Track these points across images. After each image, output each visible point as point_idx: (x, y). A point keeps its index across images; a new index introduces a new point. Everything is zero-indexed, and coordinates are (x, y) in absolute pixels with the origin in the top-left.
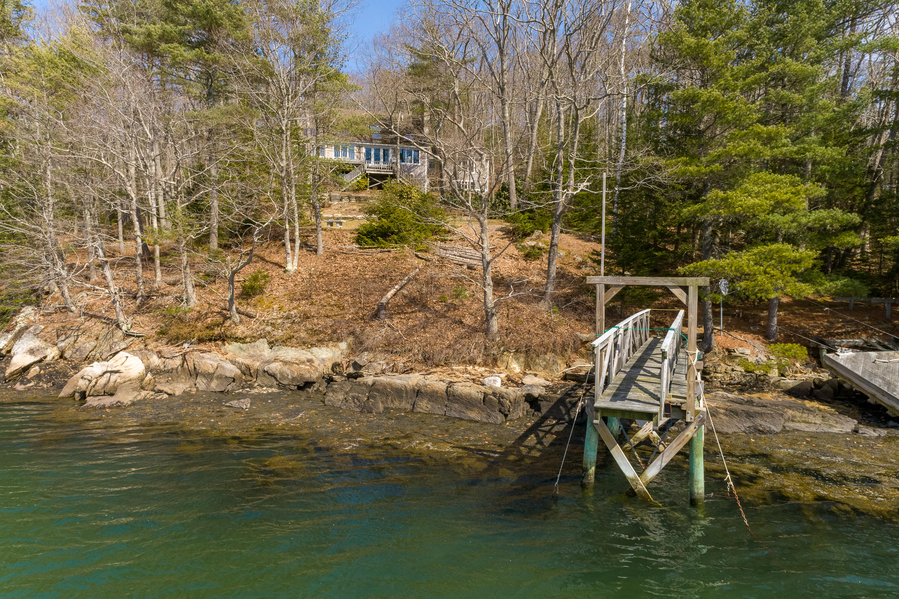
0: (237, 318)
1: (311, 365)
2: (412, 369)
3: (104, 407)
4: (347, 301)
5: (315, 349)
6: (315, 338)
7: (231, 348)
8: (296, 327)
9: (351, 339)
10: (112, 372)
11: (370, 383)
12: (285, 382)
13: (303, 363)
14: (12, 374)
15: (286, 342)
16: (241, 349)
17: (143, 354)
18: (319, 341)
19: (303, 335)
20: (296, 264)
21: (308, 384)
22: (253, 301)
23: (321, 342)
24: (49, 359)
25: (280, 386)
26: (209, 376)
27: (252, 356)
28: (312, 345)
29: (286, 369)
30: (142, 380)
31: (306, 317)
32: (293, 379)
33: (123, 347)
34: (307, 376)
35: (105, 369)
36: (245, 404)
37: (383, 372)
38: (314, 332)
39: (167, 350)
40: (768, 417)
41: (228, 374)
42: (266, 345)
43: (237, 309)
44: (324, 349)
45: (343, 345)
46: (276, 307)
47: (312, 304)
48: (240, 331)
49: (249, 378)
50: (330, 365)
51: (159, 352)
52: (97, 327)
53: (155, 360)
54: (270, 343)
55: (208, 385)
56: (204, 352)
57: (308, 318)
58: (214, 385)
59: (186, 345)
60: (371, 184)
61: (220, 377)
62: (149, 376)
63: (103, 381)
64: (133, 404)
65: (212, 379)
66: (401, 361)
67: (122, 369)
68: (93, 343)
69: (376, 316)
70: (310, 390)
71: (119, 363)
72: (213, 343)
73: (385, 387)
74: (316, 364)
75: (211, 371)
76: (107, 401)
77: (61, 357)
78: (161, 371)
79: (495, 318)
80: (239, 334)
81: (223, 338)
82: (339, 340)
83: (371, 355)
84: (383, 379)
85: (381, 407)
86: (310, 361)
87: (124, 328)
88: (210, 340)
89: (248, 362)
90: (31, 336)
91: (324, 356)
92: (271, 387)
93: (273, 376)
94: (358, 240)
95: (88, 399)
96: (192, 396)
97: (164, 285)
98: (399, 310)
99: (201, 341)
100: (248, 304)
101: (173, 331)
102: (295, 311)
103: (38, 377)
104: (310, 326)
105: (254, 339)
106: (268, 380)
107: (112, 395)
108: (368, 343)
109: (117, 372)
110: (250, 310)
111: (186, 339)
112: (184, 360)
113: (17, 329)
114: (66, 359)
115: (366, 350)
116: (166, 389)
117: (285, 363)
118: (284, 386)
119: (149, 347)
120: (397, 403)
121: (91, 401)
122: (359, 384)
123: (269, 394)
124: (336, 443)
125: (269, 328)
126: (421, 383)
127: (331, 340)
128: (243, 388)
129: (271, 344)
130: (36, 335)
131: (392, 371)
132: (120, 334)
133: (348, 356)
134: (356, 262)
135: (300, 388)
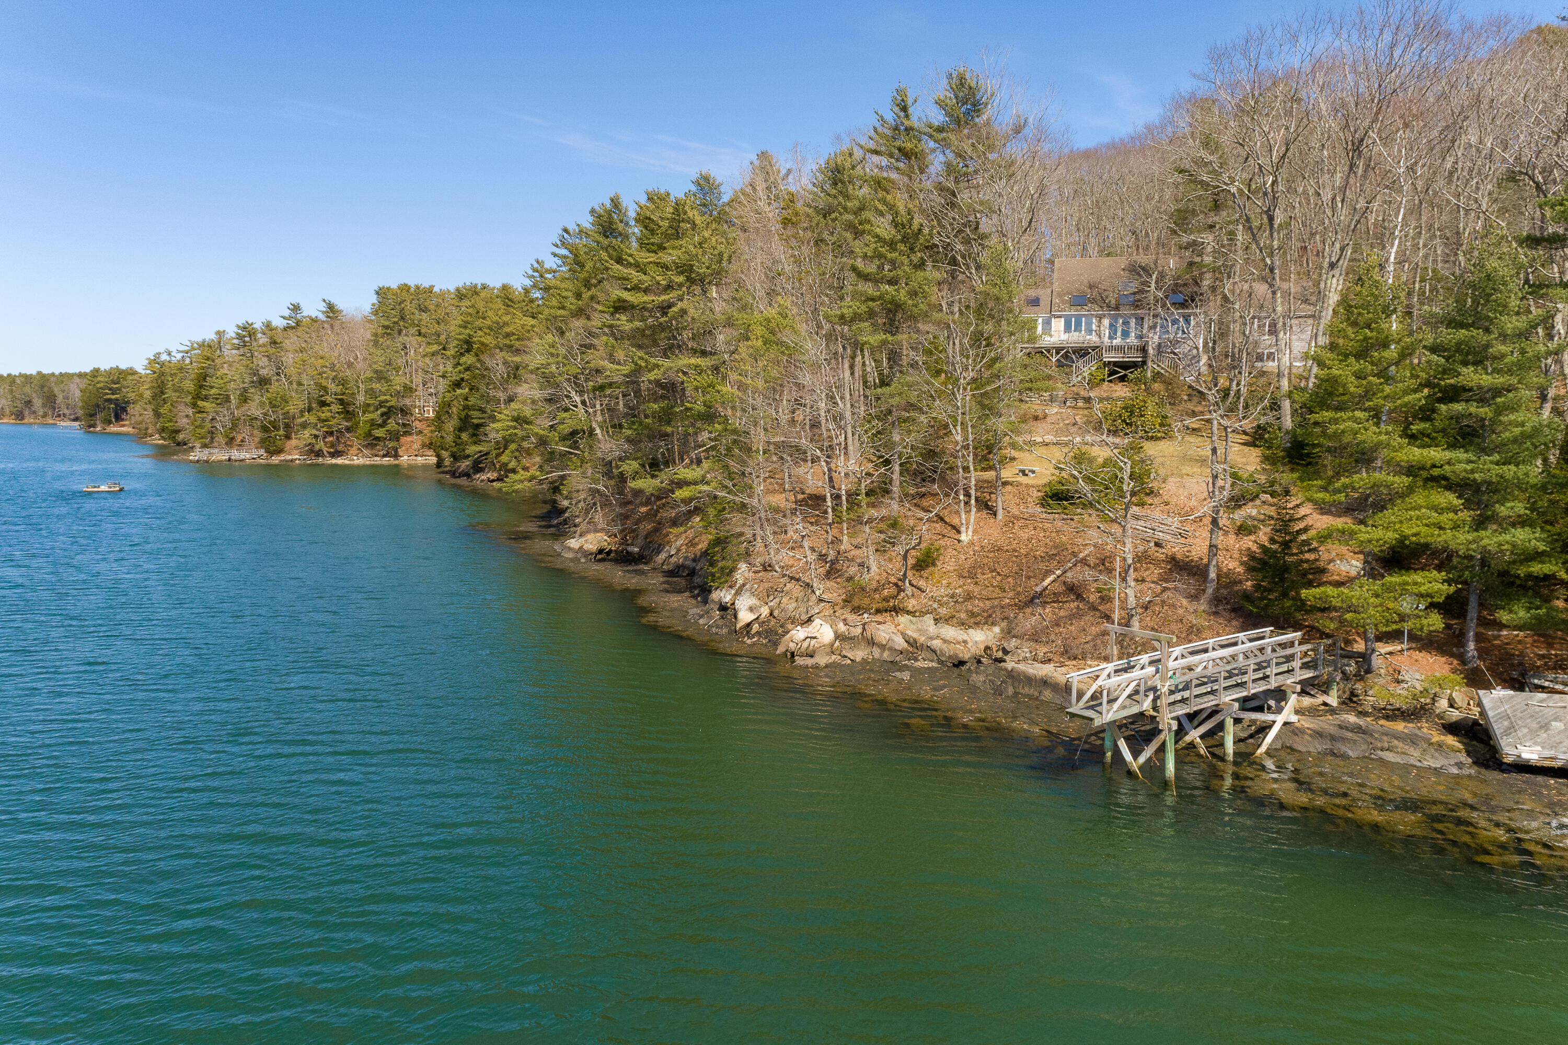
0: (909, 590)
1: (965, 646)
2: (1050, 660)
3: (807, 667)
4: (1009, 583)
5: (971, 631)
6: (972, 620)
7: (903, 619)
8: (958, 607)
9: (1004, 624)
10: (811, 638)
11: (1010, 669)
12: (943, 659)
13: (959, 643)
14: (740, 628)
15: (948, 620)
16: (911, 622)
17: (831, 620)
18: (976, 624)
19: (963, 616)
20: (970, 533)
21: (961, 663)
22: (925, 574)
23: (977, 624)
24: (763, 616)
25: (940, 662)
26: (882, 647)
27: (919, 630)
28: (970, 627)
29: (944, 646)
30: (833, 645)
31: (969, 597)
32: (950, 657)
33: (817, 611)
34: (961, 655)
35: (806, 635)
36: (906, 676)
37: (1025, 659)
38: (972, 615)
39: (851, 617)
40: (1349, 743)
41: (897, 648)
42: (932, 621)
43: (910, 581)
44: (979, 631)
45: (997, 629)
46: (944, 582)
47: (976, 583)
48: (911, 604)
49: (916, 651)
50: (983, 647)
51: (845, 620)
52: (795, 589)
53: (842, 627)
54: (935, 620)
55: (881, 654)
56: (880, 623)
57: (971, 598)
58: (886, 655)
59: (866, 615)
60: (1110, 375)
61: (891, 649)
62: (837, 643)
63: (805, 644)
64: (827, 666)
65: (884, 650)
66: (1042, 650)
67: (818, 636)
68: (794, 605)
69: (1031, 601)
70: (963, 668)
71: (816, 629)
72: (888, 614)
73: (1019, 675)
74: (969, 646)
75: (884, 643)
76: (809, 662)
77: (771, 614)
78: (847, 638)
79: (1134, 618)
80: (910, 608)
81: (896, 610)
82: (993, 624)
83: (1019, 641)
84: (1021, 667)
85: (1010, 691)
86: (965, 642)
87: (818, 593)
88: (886, 611)
89: (915, 635)
90: (748, 594)
91: (977, 639)
92: (932, 661)
93: (934, 651)
94: (1043, 502)
95: (796, 658)
96: (869, 663)
97: (849, 547)
98: (1056, 598)
99: (878, 611)
100: (921, 576)
101: (856, 602)
102: (960, 589)
103: (758, 633)
104: (970, 607)
105: (922, 614)
106: (929, 655)
107: (812, 656)
108: (1018, 630)
109: (815, 638)
110: (922, 583)
111: (867, 610)
112: (864, 629)
113: (738, 585)
114: (774, 617)
115: (1014, 636)
116: (849, 655)
117: (945, 641)
118: (943, 662)
119: (837, 614)
120: (1026, 689)
121: (799, 661)
122: (1001, 669)
123: (929, 668)
124: (959, 715)
125: (935, 605)
126: (1050, 674)
127: (986, 623)
128: (909, 660)
129: (937, 621)
130: (753, 594)
131: (1034, 660)
132: (813, 598)
133: (1000, 640)
134: (1033, 532)
135: (954, 665)
